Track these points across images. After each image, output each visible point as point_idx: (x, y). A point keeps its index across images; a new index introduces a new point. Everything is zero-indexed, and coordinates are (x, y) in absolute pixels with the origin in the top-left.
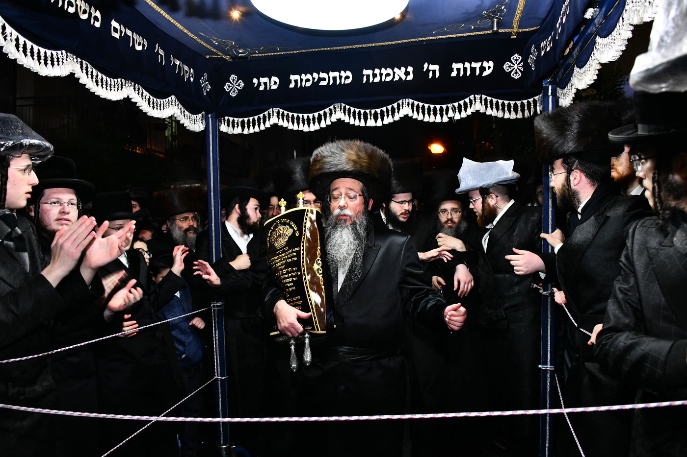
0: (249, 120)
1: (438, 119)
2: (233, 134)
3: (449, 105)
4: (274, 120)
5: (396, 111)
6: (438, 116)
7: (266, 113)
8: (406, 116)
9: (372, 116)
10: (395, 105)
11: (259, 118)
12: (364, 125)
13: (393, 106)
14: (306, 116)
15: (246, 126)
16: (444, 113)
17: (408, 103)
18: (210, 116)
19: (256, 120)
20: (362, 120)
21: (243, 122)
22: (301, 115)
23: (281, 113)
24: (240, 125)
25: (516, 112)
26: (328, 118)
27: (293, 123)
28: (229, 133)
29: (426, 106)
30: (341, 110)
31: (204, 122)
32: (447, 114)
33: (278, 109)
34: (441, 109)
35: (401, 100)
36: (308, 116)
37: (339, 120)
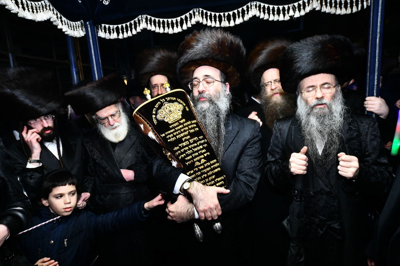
0: (122, 26)
1: (281, 18)
2: (110, 39)
3: (290, 5)
4: (143, 25)
5: (246, 12)
6: (281, 15)
7: (136, 19)
8: (254, 17)
9: (226, 17)
10: (245, 8)
11: (131, 24)
12: (219, 26)
13: (243, 9)
14: (170, 20)
15: (121, 31)
16: (286, 12)
17: (256, 5)
18: (88, 23)
19: (129, 26)
20: (218, 22)
21: (117, 28)
22: (166, 20)
23: (149, 19)
24: (115, 31)
25: (346, 8)
26: (189, 22)
27: (159, 27)
28: (107, 38)
29: (271, 7)
30: (199, 14)
31: (84, 30)
32: (288, 13)
33: (146, 15)
34: (284, 8)
35: (250, 3)
36: (172, 21)
37: (198, 23)
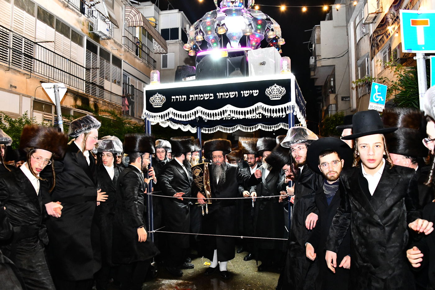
0: (210, 129)
2: (205, 133)
4: (218, 129)
7: (216, 127)
12: (247, 131)
13: (256, 126)
14: (229, 128)
18: (198, 128)
22: (227, 128)
23: (221, 127)
24: (208, 130)
26: (236, 129)
27: (225, 130)
30: (239, 127)
31: (196, 130)
35: (258, 124)
37: (239, 130)
